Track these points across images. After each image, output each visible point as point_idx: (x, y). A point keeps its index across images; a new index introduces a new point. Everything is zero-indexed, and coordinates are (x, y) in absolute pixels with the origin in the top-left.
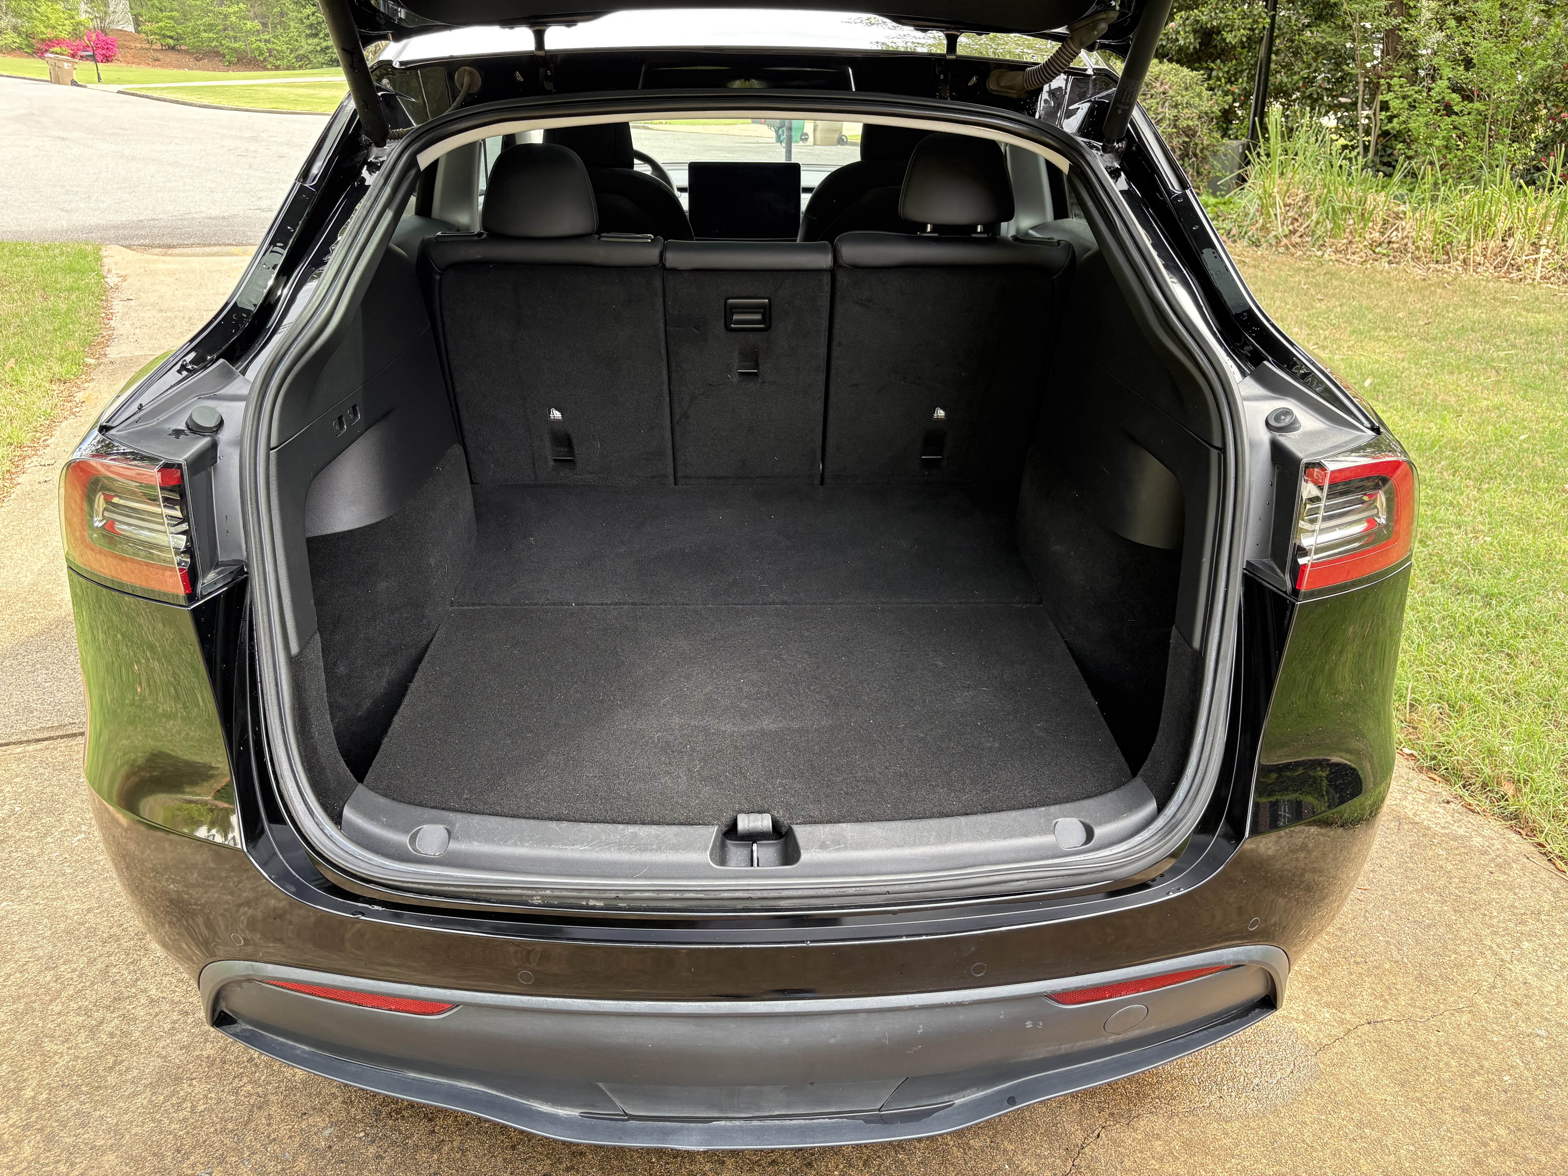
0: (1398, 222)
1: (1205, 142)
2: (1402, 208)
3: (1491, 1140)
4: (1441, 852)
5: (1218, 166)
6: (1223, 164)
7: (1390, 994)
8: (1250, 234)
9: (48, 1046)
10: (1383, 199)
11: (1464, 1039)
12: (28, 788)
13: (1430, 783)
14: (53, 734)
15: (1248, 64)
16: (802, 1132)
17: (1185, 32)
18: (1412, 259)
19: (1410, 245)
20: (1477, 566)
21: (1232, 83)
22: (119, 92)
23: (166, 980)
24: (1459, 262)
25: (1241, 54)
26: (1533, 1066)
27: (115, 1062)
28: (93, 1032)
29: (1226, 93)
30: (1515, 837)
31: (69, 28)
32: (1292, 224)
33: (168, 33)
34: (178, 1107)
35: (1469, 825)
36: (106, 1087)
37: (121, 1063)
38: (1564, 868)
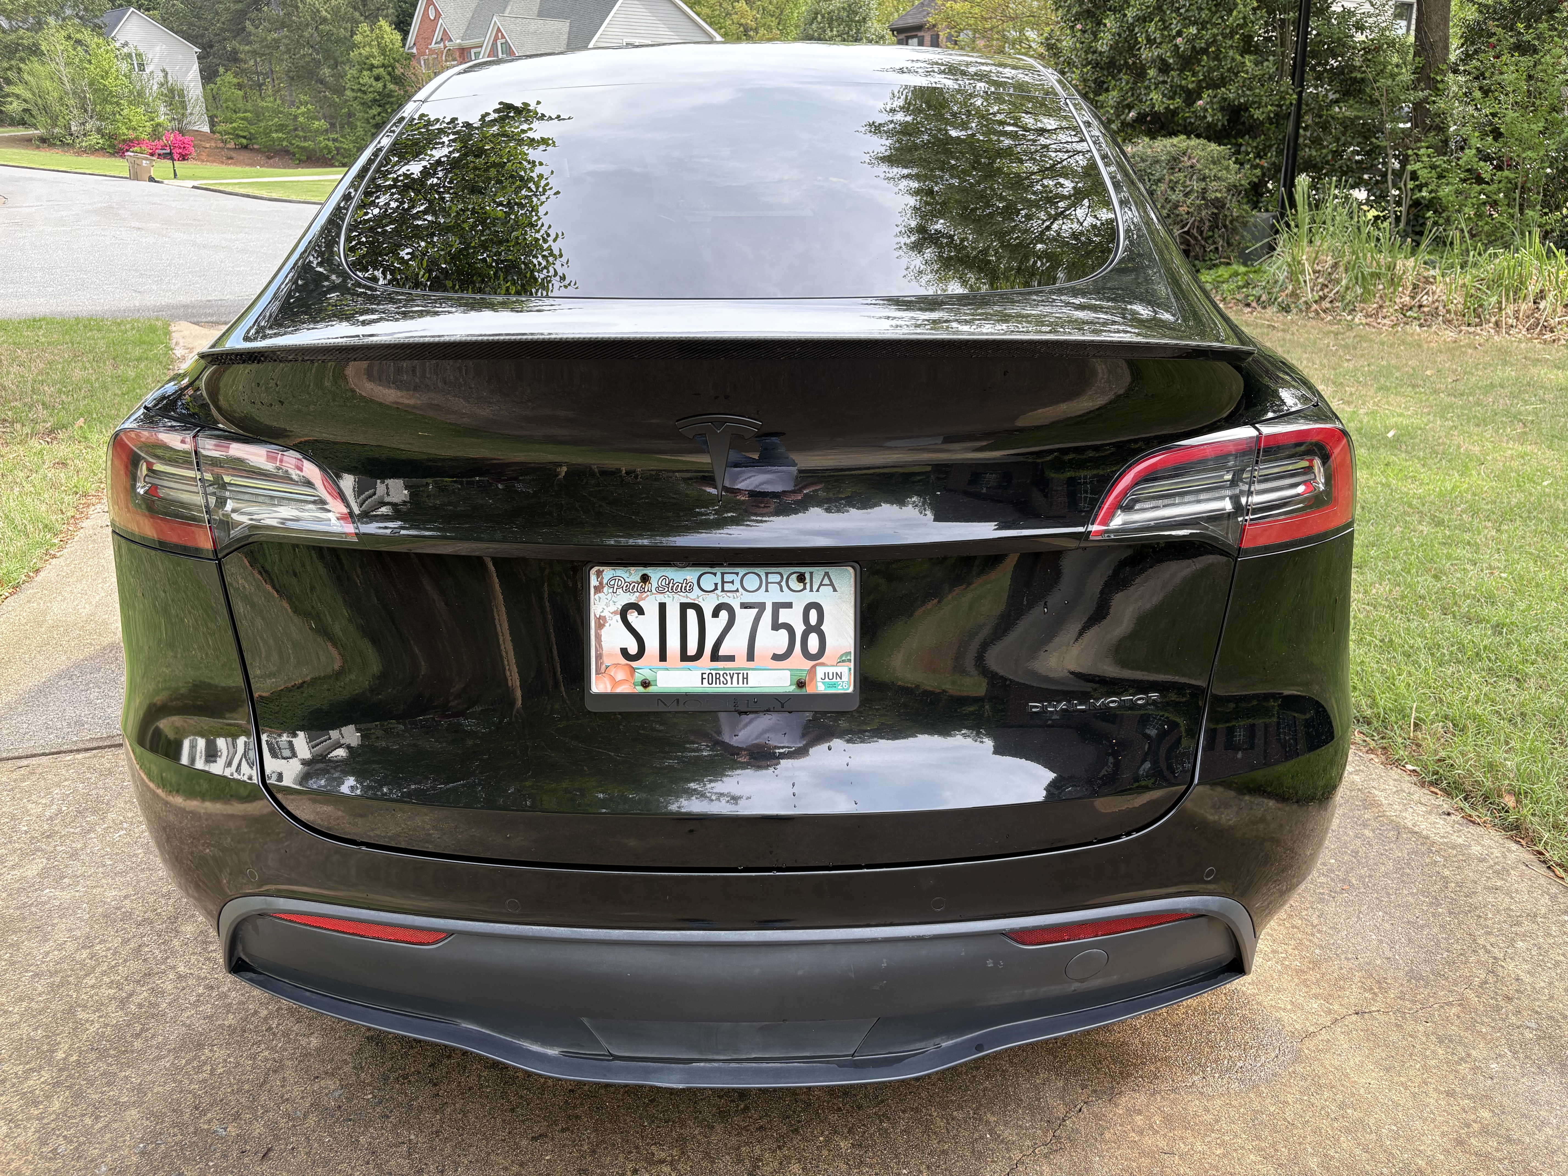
0: (1428, 287)
1: (1235, 214)
2: (1432, 272)
3: (1475, 1122)
4: (1438, 859)
5: (1248, 236)
6: (1253, 234)
7: (1380, 988)
8: (1280, 300)
9: (81, 1015)
10: (1413, 264)
11: (1453, 1030)
12: (75, 790)
13: (1432, 797)
14: (101, 744)
15: (1276, 139)
16: (777, 1074)
17: (1213, 109)
18: (1444, 322)
19: (1441, 308)
20: (1491, 599)
21: (1261, 158)
22: (194, 187)
23: (193, 959)
24: (1491, 325)
25: (1269, 129)
26: (1521, 1056)
27: (142, 1030)
28: (123, 1003)
29: (1255, 167)
30: (1514, 846)
31: (149, 130)
32: (1322, 289)
33: (241, 133)
34: (199, 1070)
35: (1469, 835)
36: (132, 1052)
37: (148, 1030)
38: (1563, 875)
